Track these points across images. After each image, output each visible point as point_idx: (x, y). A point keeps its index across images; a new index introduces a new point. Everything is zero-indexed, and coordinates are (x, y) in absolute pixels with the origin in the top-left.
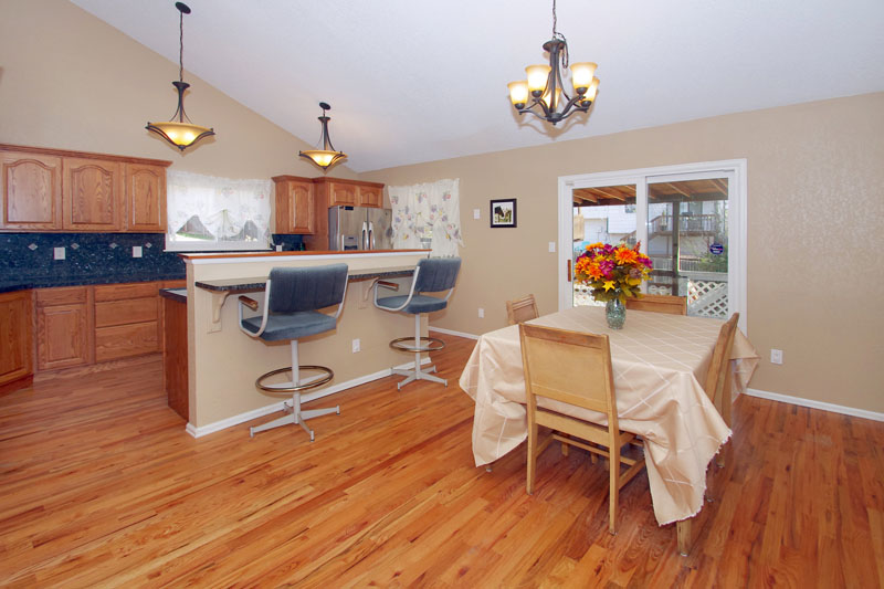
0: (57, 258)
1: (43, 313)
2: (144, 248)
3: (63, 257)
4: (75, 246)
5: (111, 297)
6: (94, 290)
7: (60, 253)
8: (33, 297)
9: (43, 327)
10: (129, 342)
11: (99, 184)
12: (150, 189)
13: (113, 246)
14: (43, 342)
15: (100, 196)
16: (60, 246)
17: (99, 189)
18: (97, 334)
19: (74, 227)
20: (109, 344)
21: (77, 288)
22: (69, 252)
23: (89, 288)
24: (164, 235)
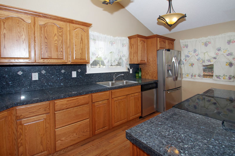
0: (33, 79)
1: (21, 124)
2: (77, 72)
3: (37, 79)
4: (43, 72)
5: (64, 107)
6: (55, 103)
7: (35, 76)
8: (14, 113)
9: (21, 134)
10: (75, 135)
11: (56, 35)
12: (82, 39)
13: (63, 71)
14: (22, 145)
15: (56, 42)
16: (35, 72)
17: (56, 38)
18: (57, 133)
19: (42, 61)
20: (63, 139)
21: (44, 103)
22: (40, 75)
23: (51, 103)
24: (86, 65)
